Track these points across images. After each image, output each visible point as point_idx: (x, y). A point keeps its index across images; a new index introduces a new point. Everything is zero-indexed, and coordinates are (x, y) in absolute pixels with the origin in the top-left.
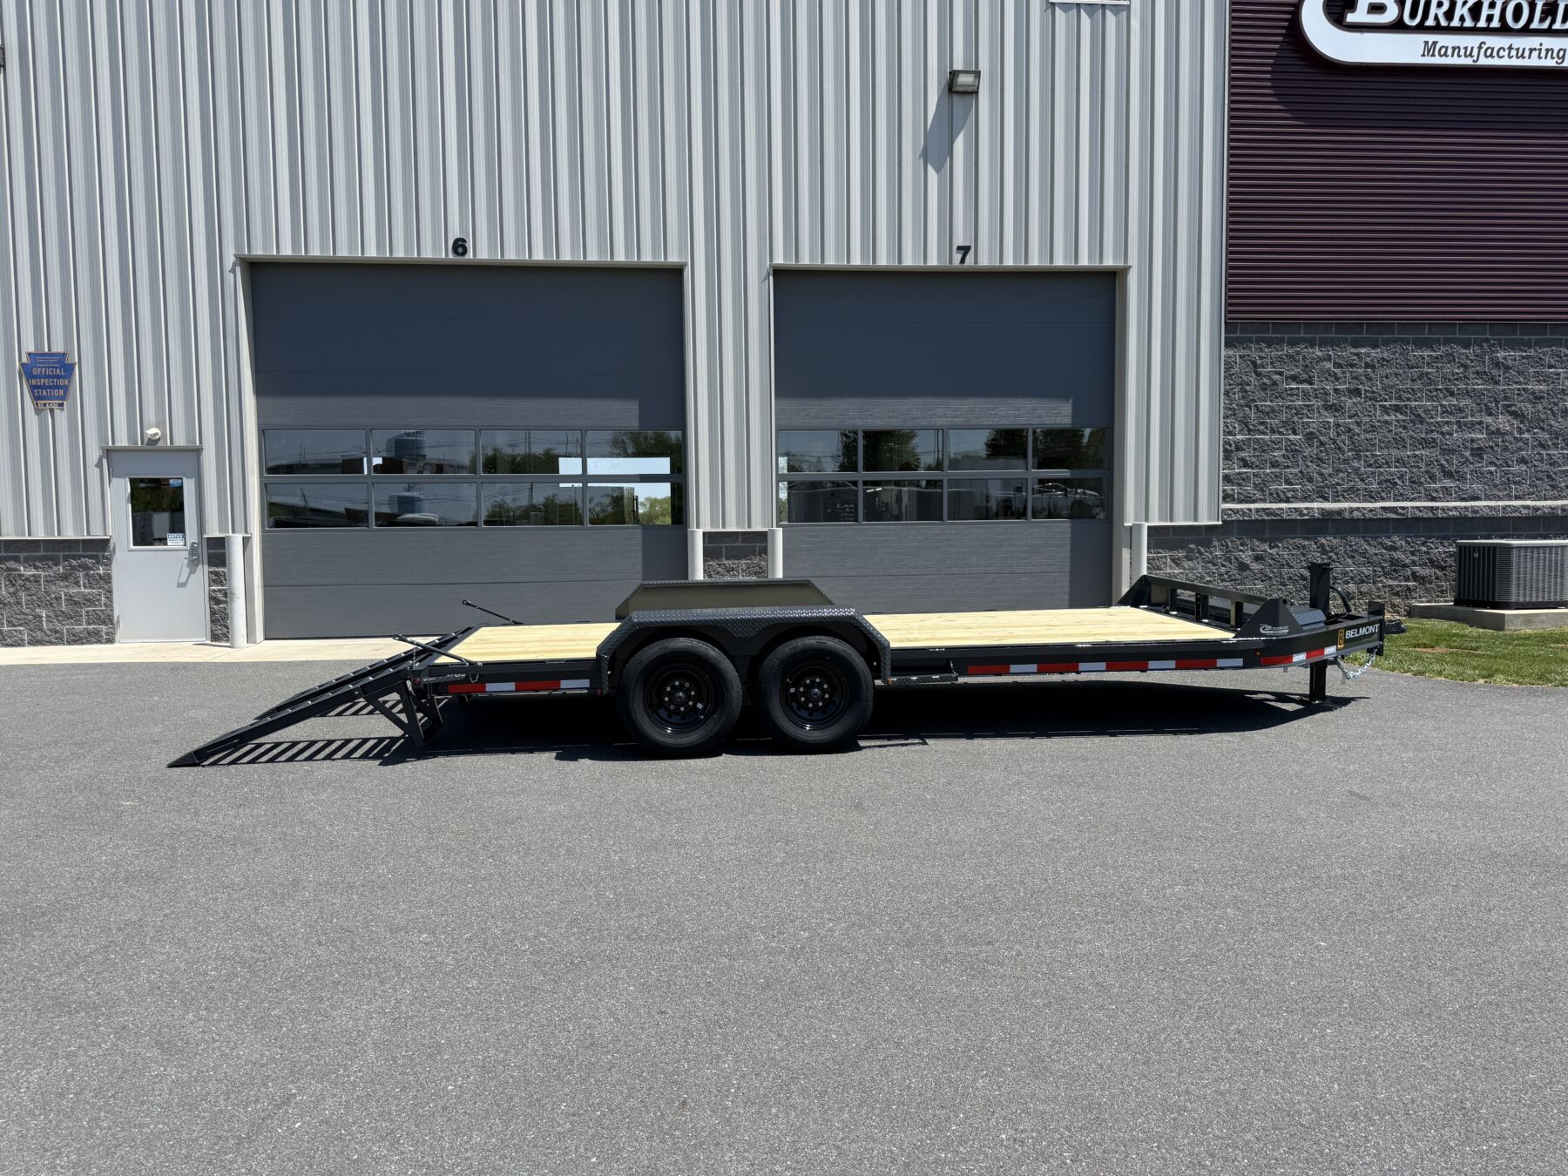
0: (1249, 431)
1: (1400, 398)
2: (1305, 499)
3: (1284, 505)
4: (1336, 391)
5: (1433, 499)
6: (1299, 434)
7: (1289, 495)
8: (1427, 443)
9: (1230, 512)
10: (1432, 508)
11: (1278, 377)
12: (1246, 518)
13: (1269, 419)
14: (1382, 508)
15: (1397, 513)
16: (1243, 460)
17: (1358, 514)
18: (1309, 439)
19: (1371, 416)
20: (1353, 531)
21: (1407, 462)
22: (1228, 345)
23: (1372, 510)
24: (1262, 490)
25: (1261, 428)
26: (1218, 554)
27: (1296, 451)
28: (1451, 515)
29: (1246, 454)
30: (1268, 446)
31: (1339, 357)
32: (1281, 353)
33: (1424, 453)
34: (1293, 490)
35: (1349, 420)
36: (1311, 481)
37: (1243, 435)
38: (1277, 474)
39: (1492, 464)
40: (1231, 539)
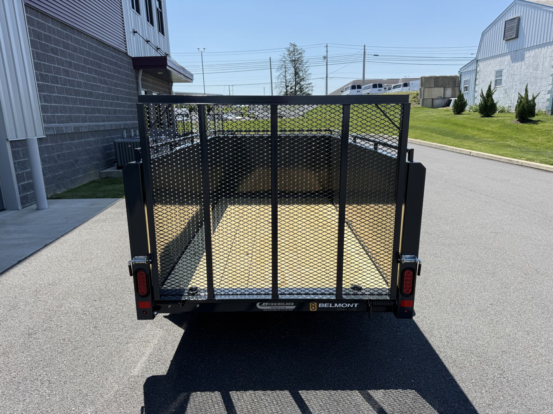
6: (58, 84)
7: (62, 119)
9: (47, 130)
12: (53, 133)
13: (49, 73)
17: (82, 129)
18: (62, 87)
19: (77, 78)
20: (81, 138)
21: (89, 103)
22: (28, 21)
23: (86, 127)
24: (53, 116)
25: (47, 78)
26: (46, 155)
27: (60, 94)
28: (102, 129)
29: (45, 94)
30: (51, 89)
31: (64, 42)
32: (46, 33)
33: (92, 99)
34: (63, 116)
35: (72, 79)
36: (67, 112)
37: (41, 81)
38: (57, 107)
39: (105, 106)
40: (49, 146)
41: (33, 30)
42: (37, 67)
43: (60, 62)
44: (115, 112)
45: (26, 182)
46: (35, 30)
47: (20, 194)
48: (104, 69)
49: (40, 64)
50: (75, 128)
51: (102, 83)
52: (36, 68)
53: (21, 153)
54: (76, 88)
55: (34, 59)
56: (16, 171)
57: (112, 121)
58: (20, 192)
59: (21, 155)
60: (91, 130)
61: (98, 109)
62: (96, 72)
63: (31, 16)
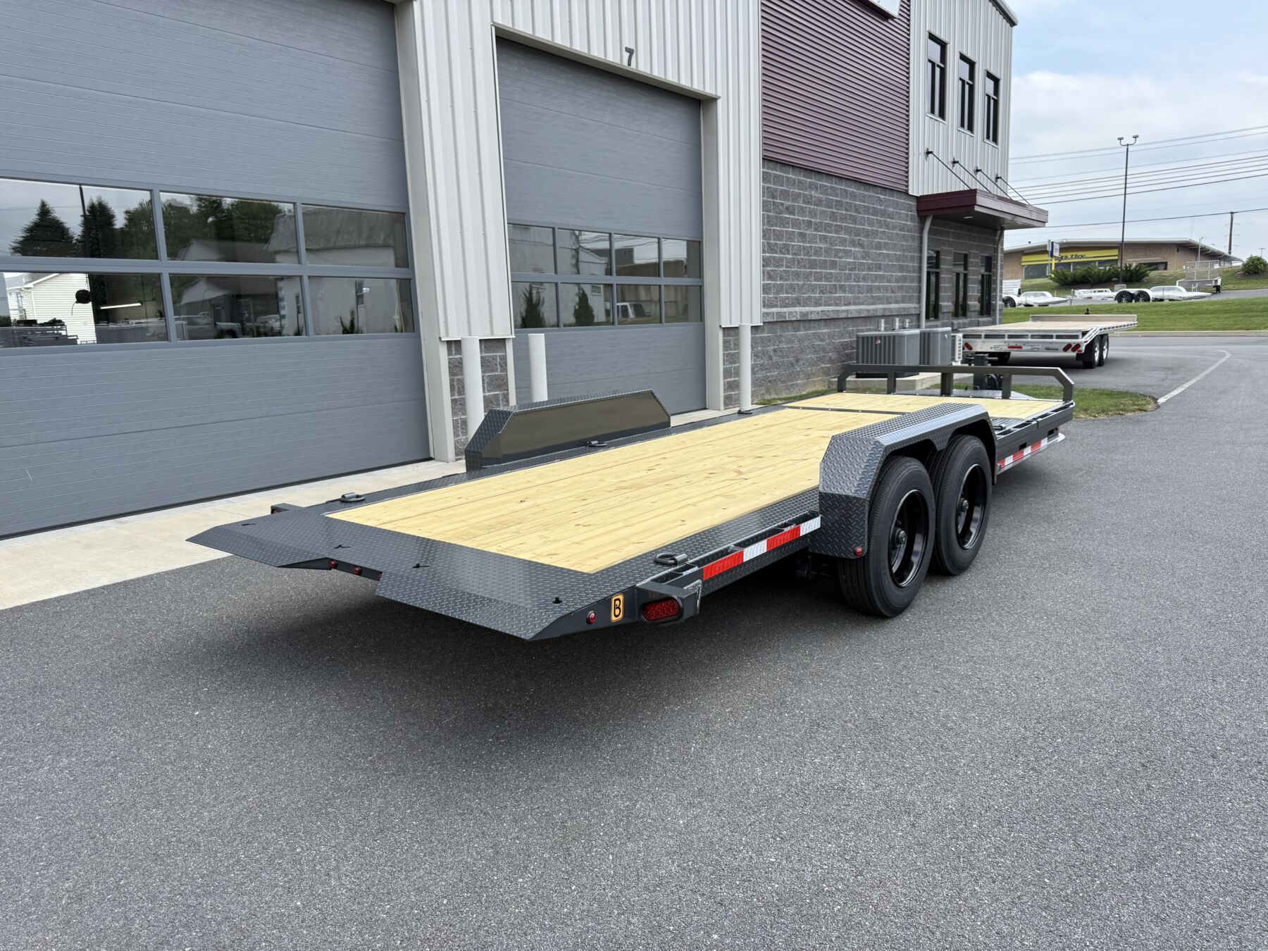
0: (771, 249)
1: (826, 231)
2: (793, 305)
3: (785, 310)
4: (803, 220)
5: (837, 305)
6: (789, 254)
7: (787, 301)
8: (834, 265)
9: (765, 315)
10: (838, 311)
11: (781, 207)
12: (772, 320)
13: (779, 241)
14: (822, 311)
15: (827, 316)
16: (768, 273)
17: (813, 315)
18: (794, 258)
19: (815, 243)
20: (809, 329)
21: (828, 277)
22: (763, 177)
23: (818, 313)
24: (776, 298)
25: (776, 248)
26: (759, 349)
27: (789, 267)
28: (843, 315)
29: (770, 269)
30: (778, 262)
31: (805, 195)
32: (782, 188)
33: (833, 271)
34: (788, 298)
35: (808, 245)
36: (794, 291)
37: (769, 253)
38: (782, 286)
39: (855, 281)
40: (765, 337)
41: (768, 188)
42: (765, 235)
43: (796, 224)
44: (870, 289)
45: (733, 379)
46: (770, 188)
47: (724, 392)
48: (862, 224)
49: (770, 230)
50: (802, 314)
51: (854, 246)
52: (764, 237)
53: (732, 343)
54: (813, 258)
55: (764, 224)
56: (724, 364)
57: (862, 304)
58: (724, 390)
59: (732, 346)
60: (825, 317)
61: (841, 287)
62: (848, 231)
63: (768, 171)
